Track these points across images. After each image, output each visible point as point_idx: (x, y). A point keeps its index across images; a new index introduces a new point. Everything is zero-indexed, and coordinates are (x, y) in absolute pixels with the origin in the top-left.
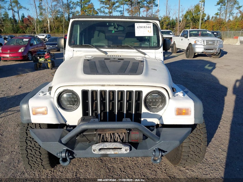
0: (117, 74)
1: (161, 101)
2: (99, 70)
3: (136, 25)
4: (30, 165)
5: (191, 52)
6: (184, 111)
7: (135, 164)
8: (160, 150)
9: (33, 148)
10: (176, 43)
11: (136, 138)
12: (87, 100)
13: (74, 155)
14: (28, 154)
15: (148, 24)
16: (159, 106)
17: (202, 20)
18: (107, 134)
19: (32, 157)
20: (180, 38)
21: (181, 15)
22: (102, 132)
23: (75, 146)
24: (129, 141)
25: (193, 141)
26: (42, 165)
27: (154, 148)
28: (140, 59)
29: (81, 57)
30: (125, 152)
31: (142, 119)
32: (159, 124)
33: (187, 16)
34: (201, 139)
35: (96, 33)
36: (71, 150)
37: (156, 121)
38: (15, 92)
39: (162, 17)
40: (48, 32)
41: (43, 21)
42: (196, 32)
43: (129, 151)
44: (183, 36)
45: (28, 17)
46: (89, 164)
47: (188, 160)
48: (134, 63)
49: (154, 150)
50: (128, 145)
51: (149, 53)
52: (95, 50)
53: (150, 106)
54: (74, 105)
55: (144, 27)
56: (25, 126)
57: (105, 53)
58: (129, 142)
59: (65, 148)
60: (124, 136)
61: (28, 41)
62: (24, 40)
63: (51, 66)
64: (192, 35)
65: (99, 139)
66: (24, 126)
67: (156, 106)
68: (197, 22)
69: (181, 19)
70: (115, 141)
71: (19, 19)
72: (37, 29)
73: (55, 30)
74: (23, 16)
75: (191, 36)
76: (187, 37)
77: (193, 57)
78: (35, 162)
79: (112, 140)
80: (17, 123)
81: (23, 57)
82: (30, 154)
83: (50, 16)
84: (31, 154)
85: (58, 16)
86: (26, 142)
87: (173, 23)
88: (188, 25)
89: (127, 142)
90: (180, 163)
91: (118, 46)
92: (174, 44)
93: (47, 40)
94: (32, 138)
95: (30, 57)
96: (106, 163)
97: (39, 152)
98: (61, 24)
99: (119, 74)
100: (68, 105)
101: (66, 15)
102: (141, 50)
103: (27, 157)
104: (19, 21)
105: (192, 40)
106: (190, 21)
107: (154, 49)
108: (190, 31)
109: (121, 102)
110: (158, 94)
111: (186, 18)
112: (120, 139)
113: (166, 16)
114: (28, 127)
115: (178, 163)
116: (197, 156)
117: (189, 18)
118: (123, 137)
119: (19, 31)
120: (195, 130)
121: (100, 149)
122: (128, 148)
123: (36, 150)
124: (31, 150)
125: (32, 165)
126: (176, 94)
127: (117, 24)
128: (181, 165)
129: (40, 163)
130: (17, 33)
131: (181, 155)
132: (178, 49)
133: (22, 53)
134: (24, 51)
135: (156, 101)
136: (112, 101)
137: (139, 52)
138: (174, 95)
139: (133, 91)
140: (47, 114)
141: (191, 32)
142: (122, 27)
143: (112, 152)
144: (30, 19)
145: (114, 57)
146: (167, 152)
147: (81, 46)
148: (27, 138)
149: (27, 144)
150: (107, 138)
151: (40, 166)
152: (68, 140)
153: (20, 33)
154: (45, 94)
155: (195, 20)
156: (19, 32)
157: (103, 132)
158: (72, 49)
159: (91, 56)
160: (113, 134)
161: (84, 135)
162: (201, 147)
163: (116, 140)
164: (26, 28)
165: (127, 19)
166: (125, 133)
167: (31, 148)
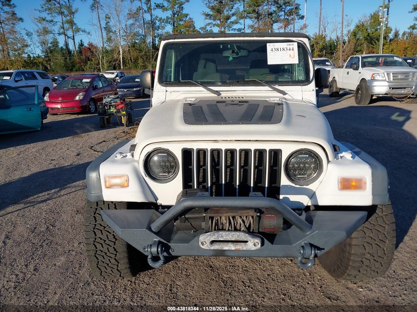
0: (239, 124)
1: (315, 167)
2: (209, 119)
3: (269, 46)
4: (100, 269)
5: (364, 93)
6: (353, 184)
7: (269, 275)
8: (312, 245)
9: (105, 241)
10: (337, 79)
11: (271, 225)
12: (191, 165)
13: (170, 251)
14: (97, 251)
15: (290, 45)
16: (311, 174)
17: (385, 38)
18: (223, 218)
19: (103, 256)
20: (344, 70)
21: (345, 32)
22: (216, 215)
23: (172, 237)
24: (260, 230)
25: (371, 235)
26: (117, 269)
27: (303, 243)
28: (277, 100)
29: (178, 101)
30: (254, 248)
31: (281, 197)
32: (310, 206)
33: (356, 32)
34: (386, 233)
35: (202, 63)
36: (165, 242)
37: (305, 201)
38: (71, 162)
39: (312, 36)
40: (120, 68)
41: (112, 51)
42: (374, 59)
43: (259, 246)
44: (351, 67)
45: (88, 45)
46: (191, 273)
47: (361, 270)
48: (265, 107)
49: (303, 246)
50: (258, 237)
51: (291, 91)
52: (201, 88)
53: (295, 176)
54: (169, 172)
55: (282, 49)
56: (93, 207)
57: (218, 93)
58: (259, 232)
59: (157, 239)
60: (252, 222)
61: (90, 82)
62: (84, 80)
63: (127, 121)
64: (367, 64)
65: (210, 225)
66: (91, 208)
67: (305, 174)
68: (375, 43)
69: (346, 39)
70: (236, 230)
71: (74, 49)
72: (103, 64)
73: (131, 65)
74: (82, 43)
75: (364, 65)
76: (357, 69)
77: (368, 102)
78: (108, 264)
79: (231, 228)
80: (75, 209)
81: (82, 107)
82: (100, 250)
83: (123, 43)
84: (102, 252)
85: (136, 41)
86: (94, 231)
87: (331, 46)
88: (359, 48)
89: (257, 232)
90: (348, 275)
91: (238, 82)
92: (334, 81)
93: (119, 81)
94: (103, 226)
95: (92, 108)
96: (219, 272)
97: (114, 248)
98: (141, 54)
99: (242, 124)
100: (161, 172)
101: (149, 40)
102: (277, 87)
103: (95, 256)
104: (75, 53)
105: (366, 73)
106: (363, 42)
107: (300, 85)
108: (363, 58)
109: (245, 168)
110: (309, 155)
111: (355, 36)
112: (246, 226)
113: (319, 34)
114: (96, 209)
115: (343, 274)
116: (378, 262)
117: (360, 36)
118: (250, 223)
119: (75, 67)
120: (373, 218)
121: (213, 242)
122: (258, 241)
123: (109, 245)
124: (102, 244)
125: (103, 269)
126: (340, 155)
127: (236, 46)
128: (349, 278)
129: (115, 267)
130: (71, 70)
131: (349, 259)
132: (341, 89)
133: (80, 101)
134: (84, 98)
135: (304, 166)
136: (230, 167)
137: (274, 90)
138: (336, 157)
139: (265, 150)
140: (128, 186)
141: (365, 60)
142: (246, 51)
143: (231, 247)
144: (91, 48)
145: (232, 99)
146: (324, 249)
147: (177, 83)
148: (95, 225)
149: (96, 235)
150: (222, 224)
151: (115, 271)
152: (162, 226)
153: (76, 71)
154: (124, 157)
155: (372, 40)
156: (74, 69)
157: (218, 215)
158: (164, 88)
159: (195, 99)
160: (234, 218)
161: (187, 219)
162: (385, 247)
163: (238, 228)
164: (86, 63)
165: (253, 37)
166: (253, 217)
167: (102, 242)
